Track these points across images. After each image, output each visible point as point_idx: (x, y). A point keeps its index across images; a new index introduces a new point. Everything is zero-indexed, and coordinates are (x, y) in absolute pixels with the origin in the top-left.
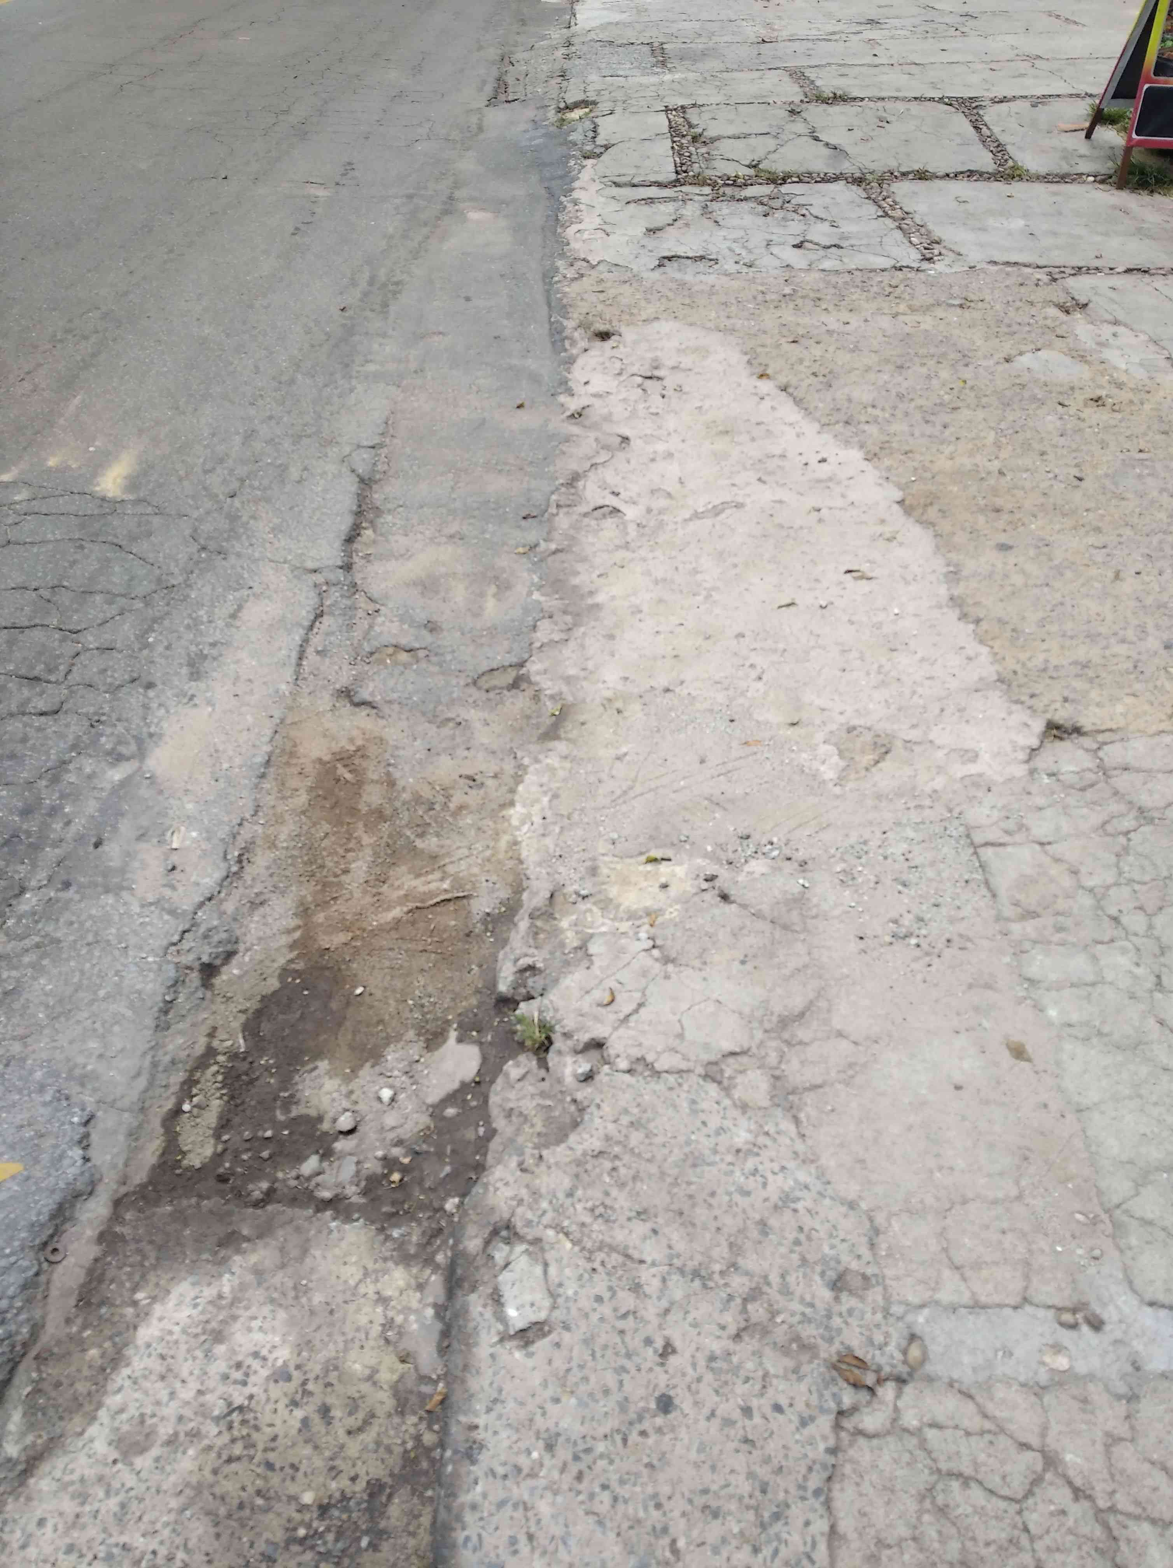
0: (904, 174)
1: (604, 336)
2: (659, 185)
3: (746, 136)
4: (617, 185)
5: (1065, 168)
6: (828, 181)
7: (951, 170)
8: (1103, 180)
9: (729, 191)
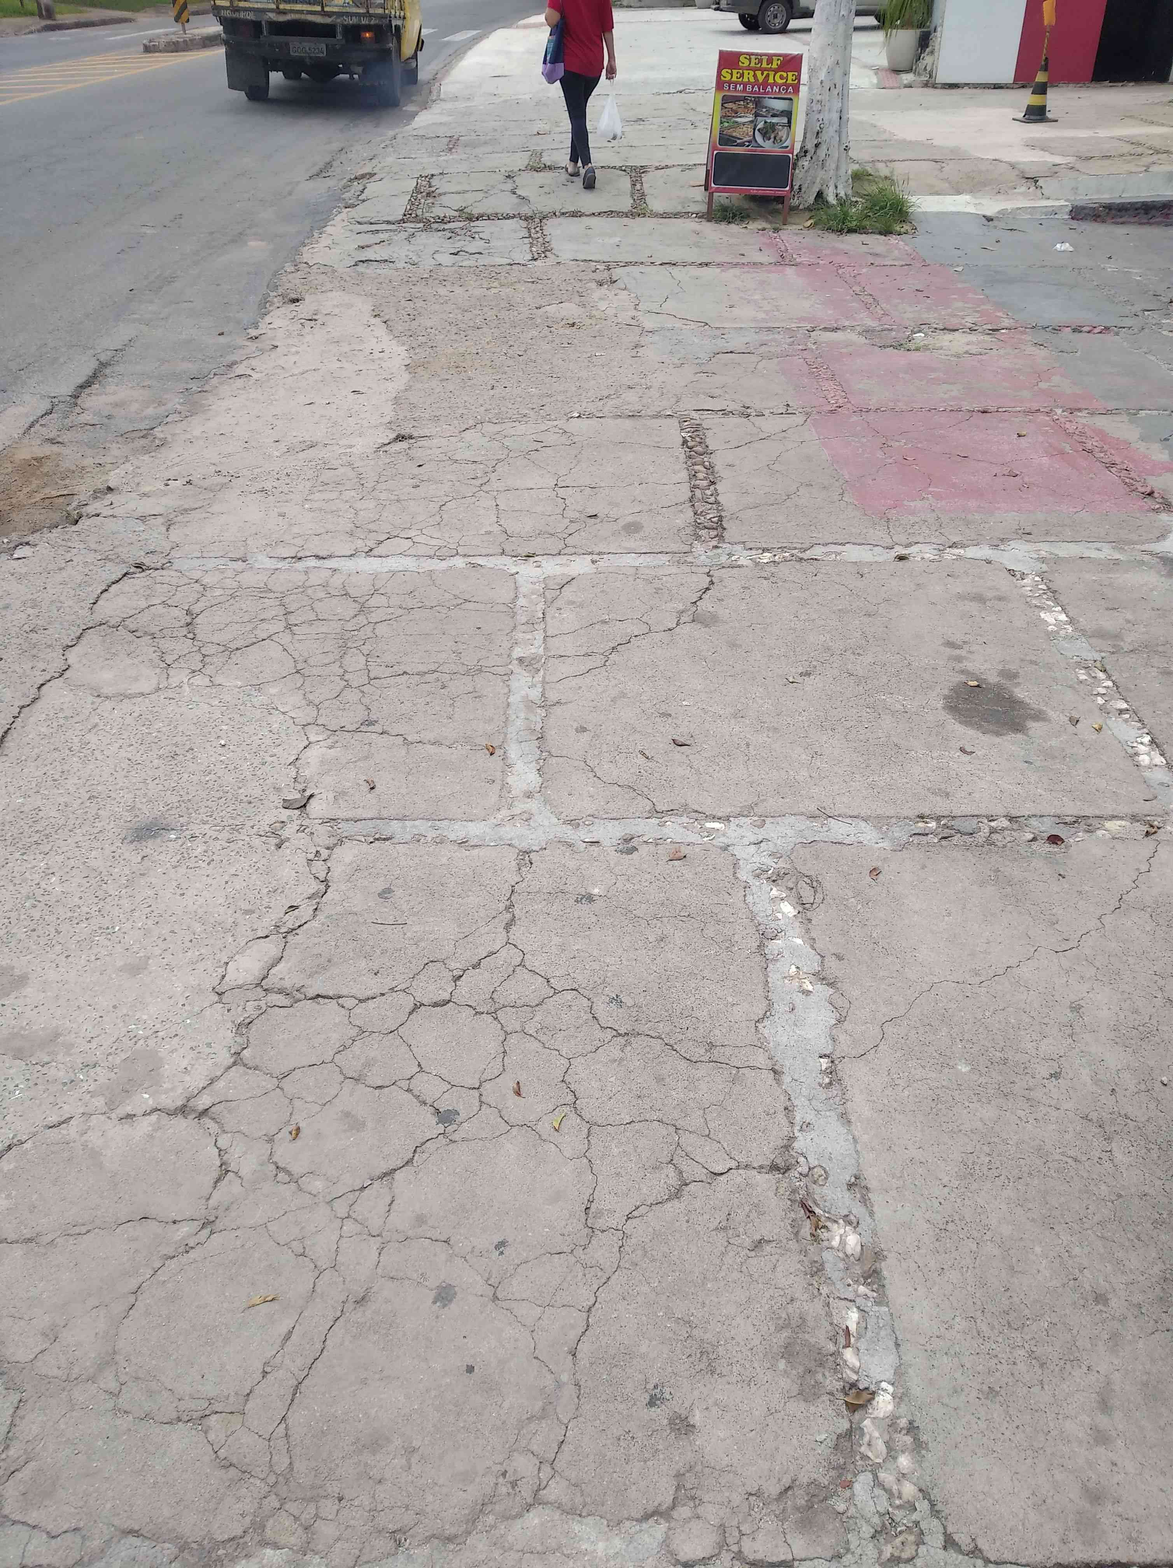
0: (563, 214)
1: (295, 301)
2: (388, 222)
3: (465, 192)
4: (359, 223)
5: (679, 209)
6: (508, 219)
7: (596, 211)
8: (700, 216)
9: (435, 226)
